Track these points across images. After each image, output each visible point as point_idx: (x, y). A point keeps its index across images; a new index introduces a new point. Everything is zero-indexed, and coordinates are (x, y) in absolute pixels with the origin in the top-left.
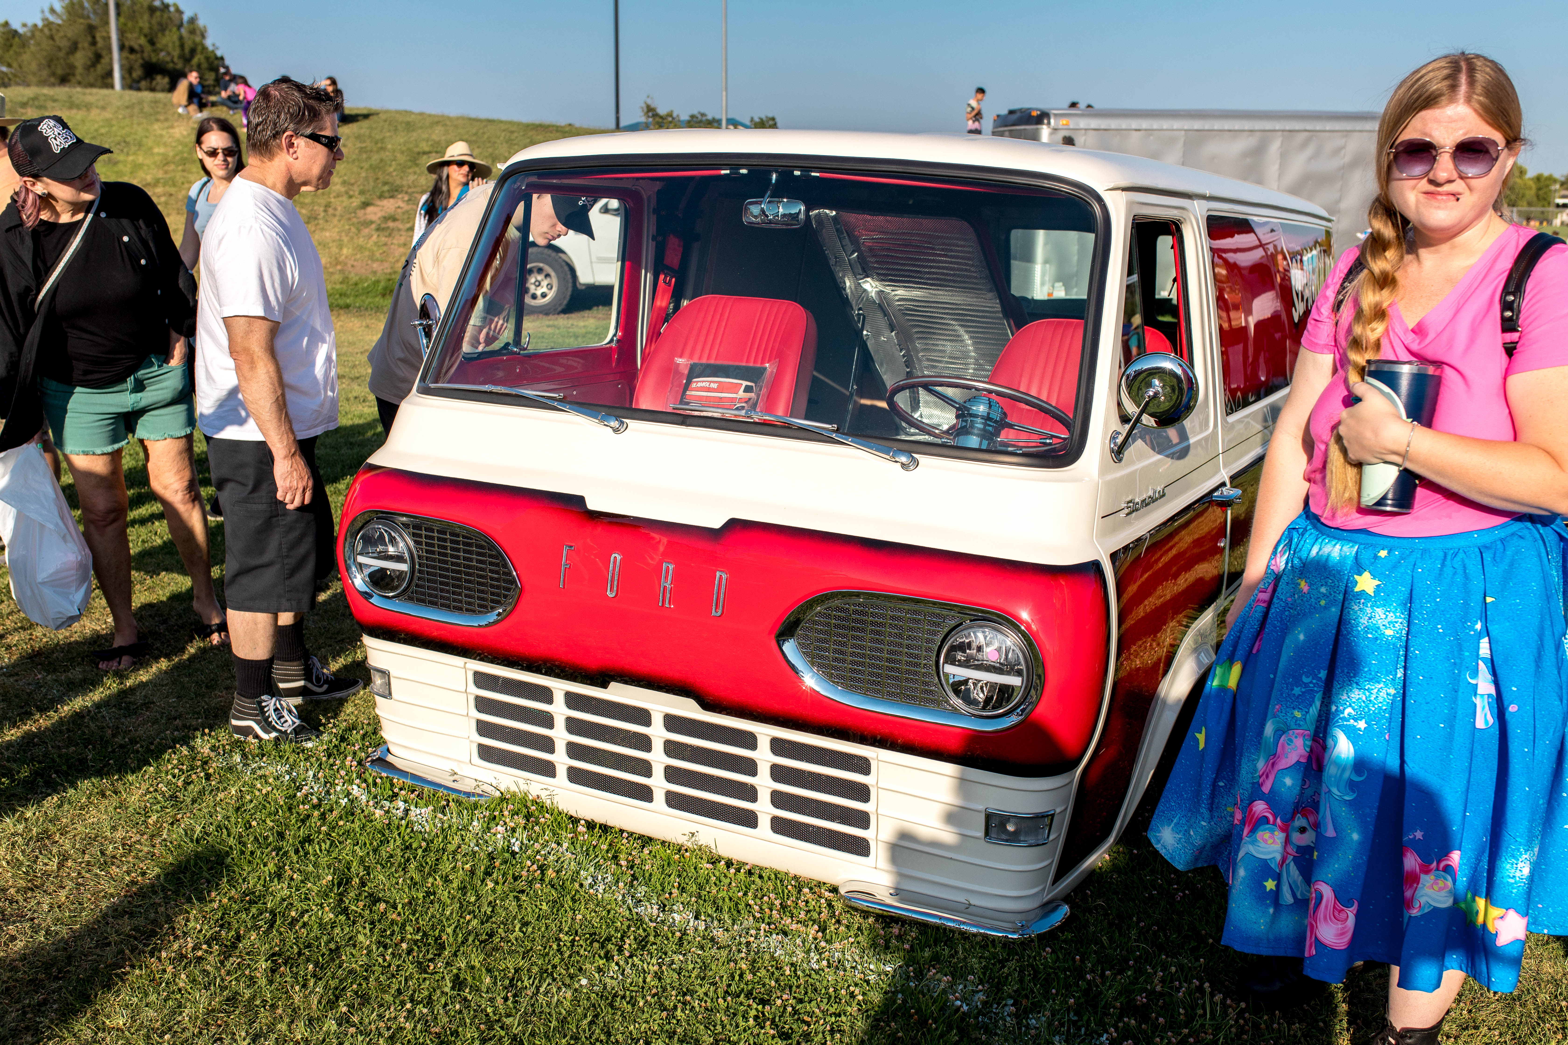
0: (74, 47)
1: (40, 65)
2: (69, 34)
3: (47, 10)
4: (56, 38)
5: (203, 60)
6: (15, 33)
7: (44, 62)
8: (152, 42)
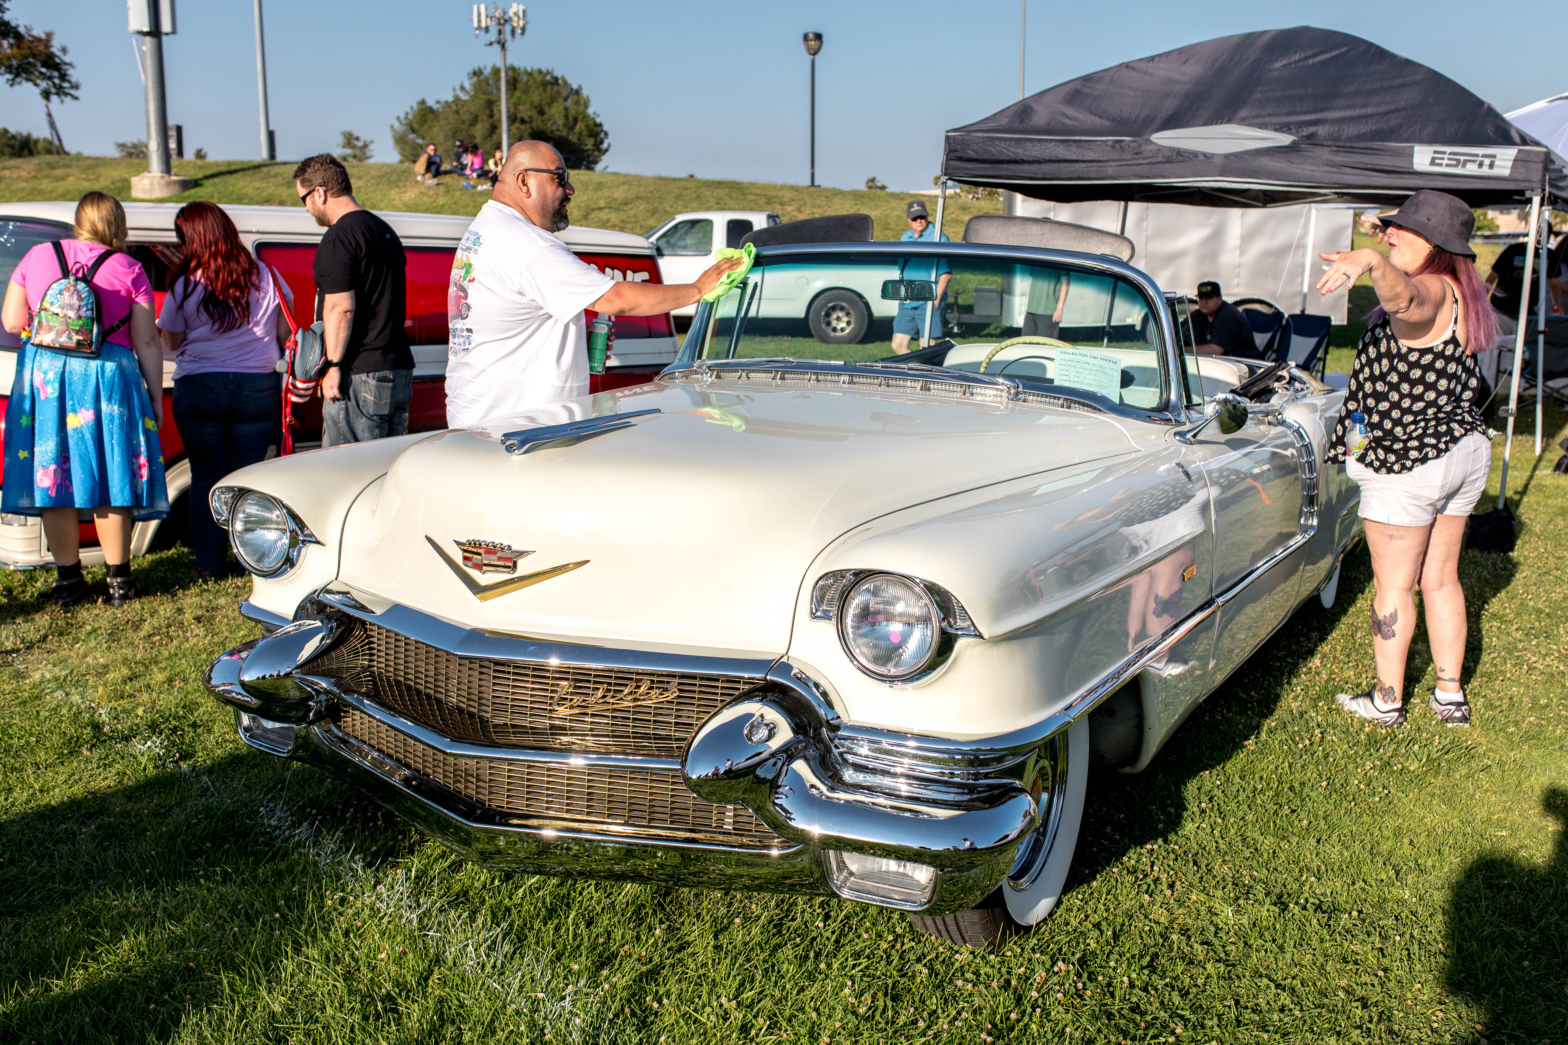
0: (475, 120)
1: (446, 137)
2: (472, 109)
3: (458, 88)
4: (461, 112)
5: (583, 128)
6: (431, 110)
7: (450, 134)
8: (541, 113)
